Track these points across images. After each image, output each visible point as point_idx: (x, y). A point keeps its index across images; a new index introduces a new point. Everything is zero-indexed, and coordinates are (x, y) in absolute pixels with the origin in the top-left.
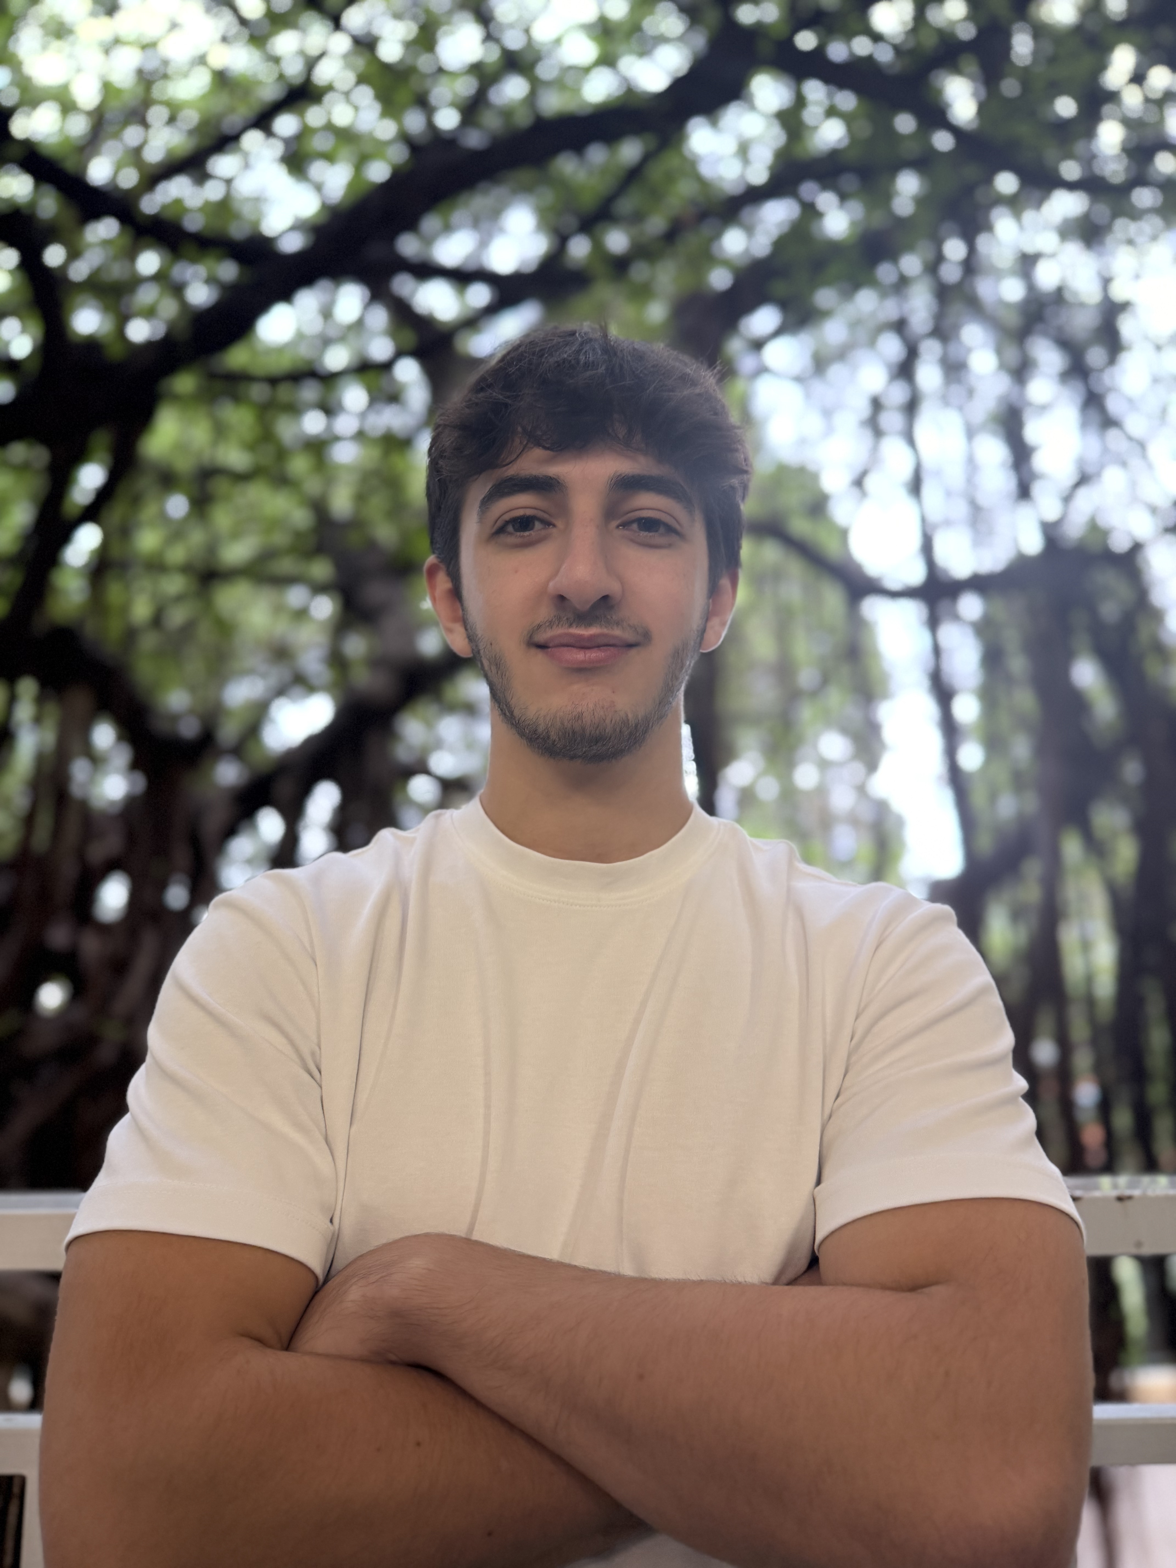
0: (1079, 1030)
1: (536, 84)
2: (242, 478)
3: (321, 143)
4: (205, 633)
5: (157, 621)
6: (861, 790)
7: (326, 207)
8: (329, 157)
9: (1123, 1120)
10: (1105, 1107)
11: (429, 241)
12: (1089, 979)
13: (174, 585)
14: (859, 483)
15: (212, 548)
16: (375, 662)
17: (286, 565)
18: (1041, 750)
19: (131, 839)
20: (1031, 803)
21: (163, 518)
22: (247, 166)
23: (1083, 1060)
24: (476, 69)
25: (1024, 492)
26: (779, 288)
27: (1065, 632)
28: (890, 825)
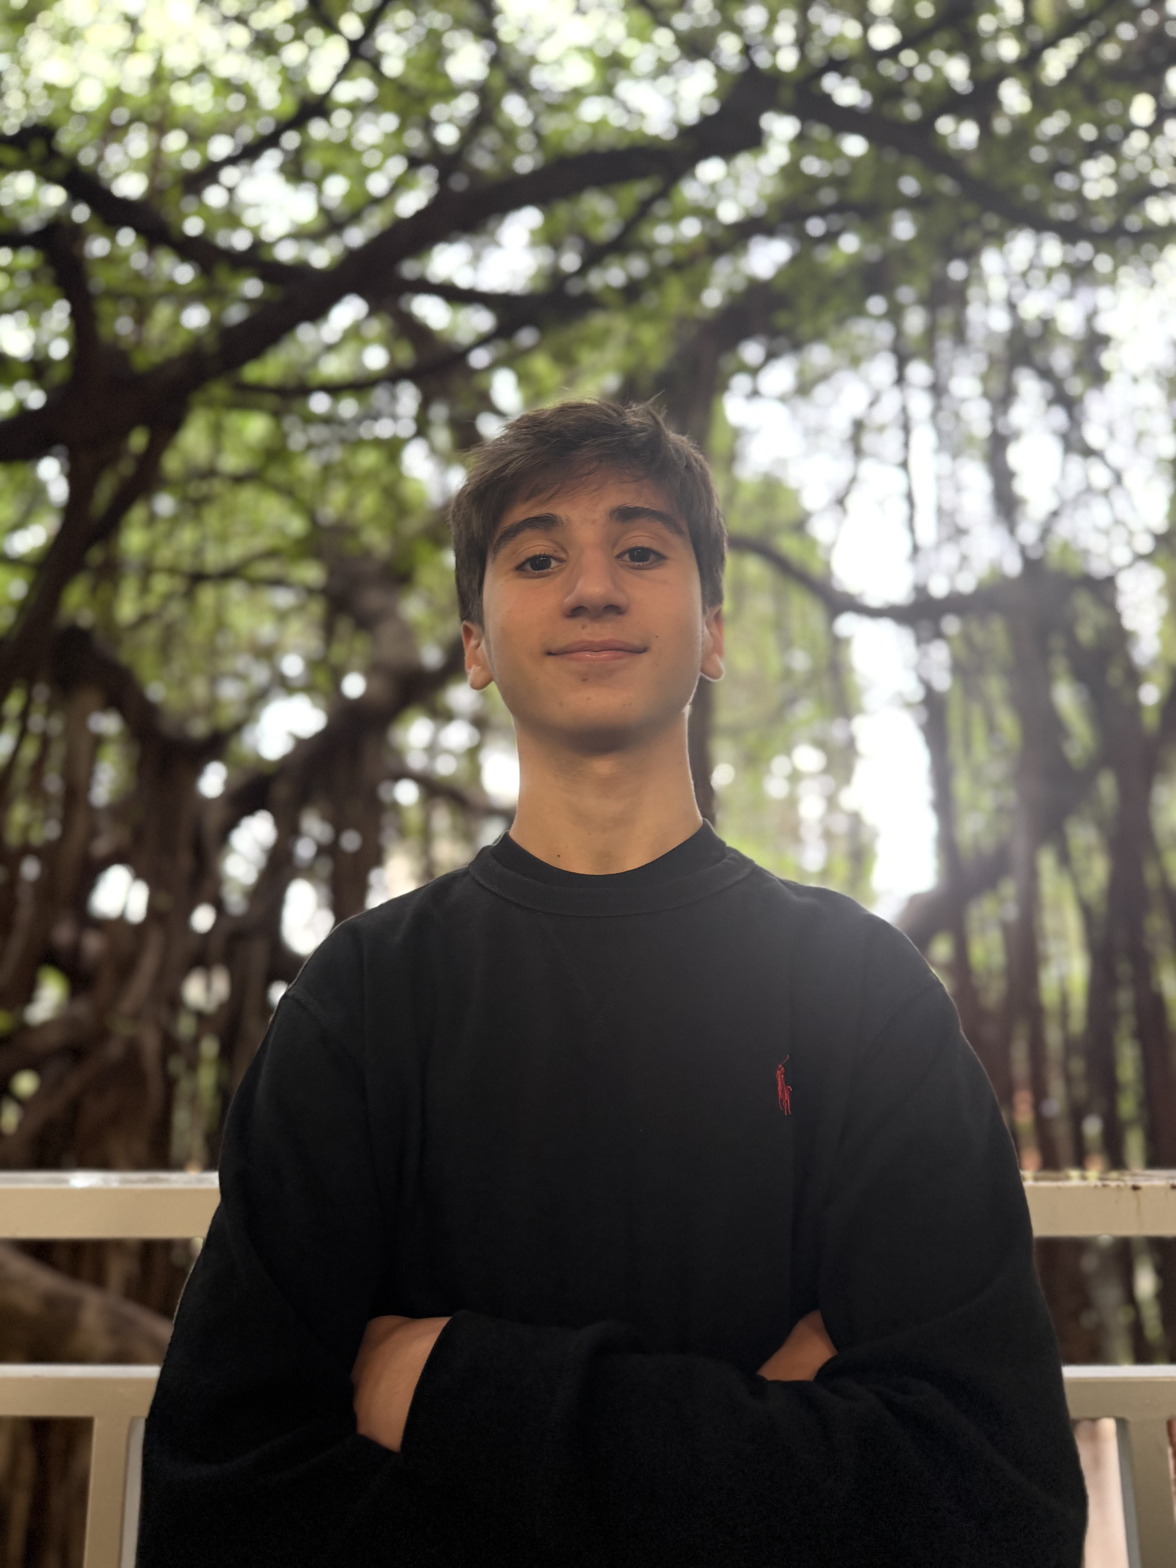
1: (539, 107)
2: (237, 481)
5: (144, 620)
6: (832, 802)
12: (1064, 992)
14: (840, 502)
15: (199, 551)
21: (152, 517)
25: (1007, 517)
27: (1045, 654)
28: (864, 837)
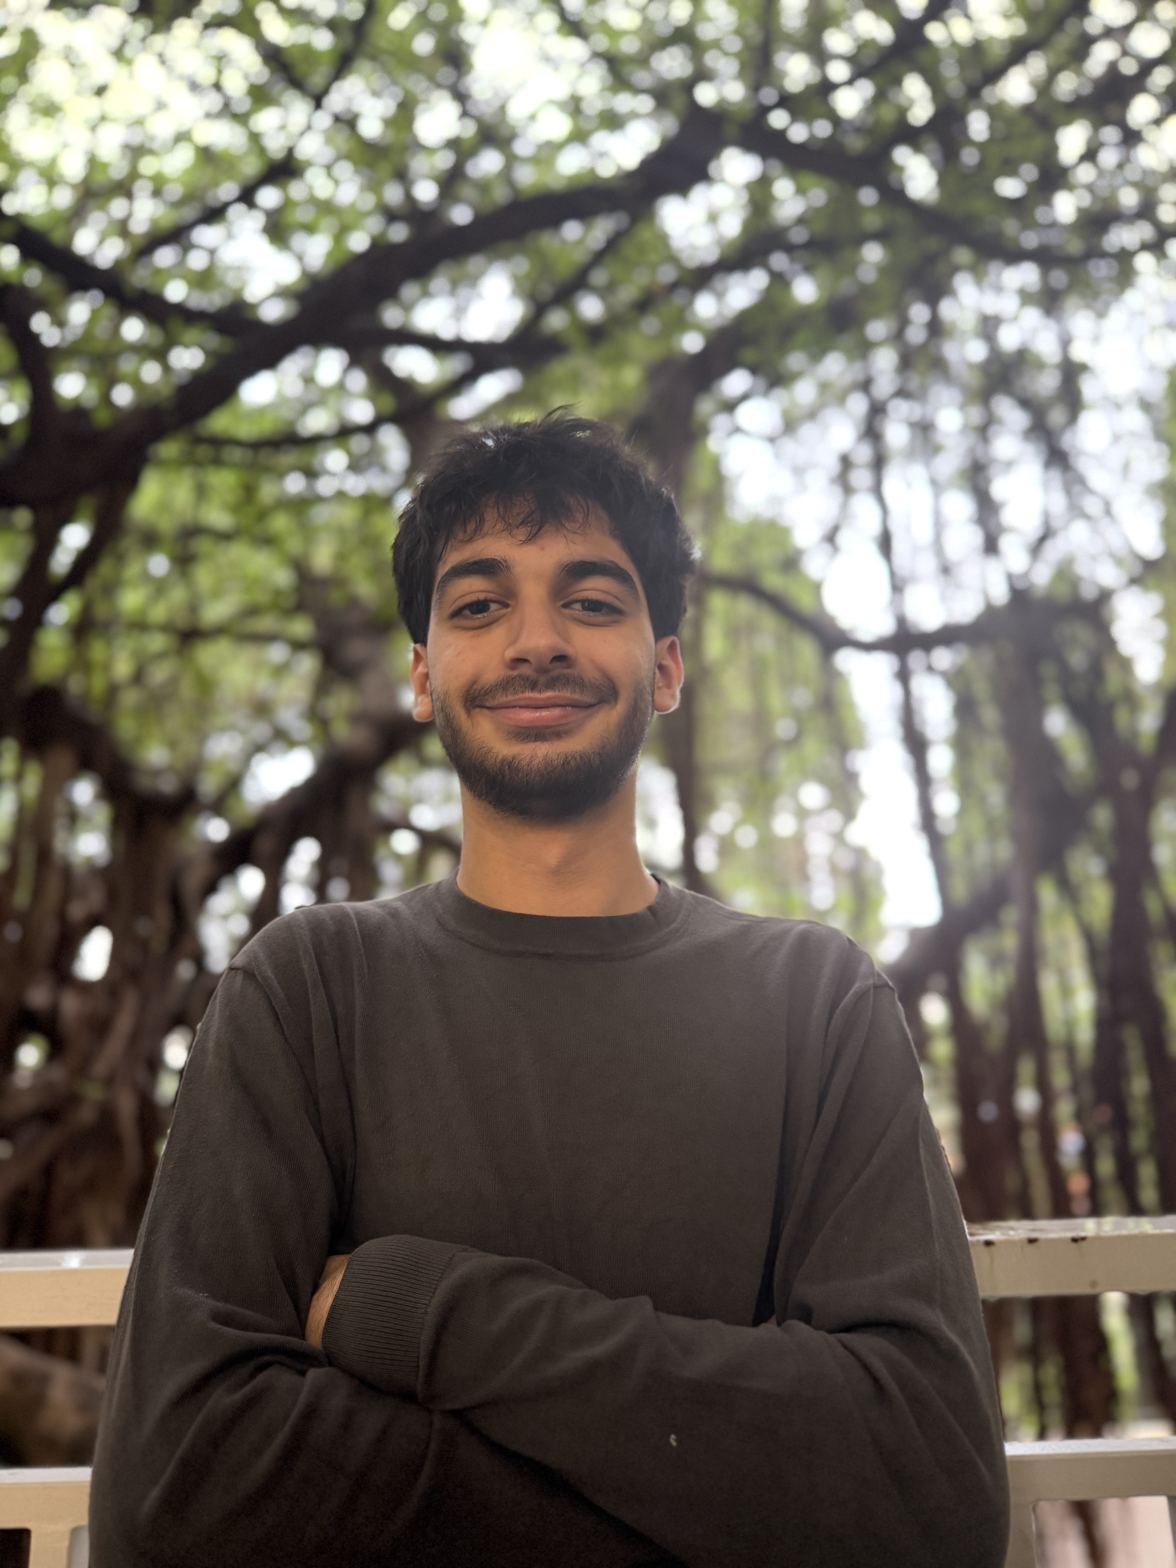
0: (1060, 1078)
1: (511, 159)
2: (225, 537)
3: (302, 215)
4: (187, 690)
5: (138, 677)
6: (839, 838)
7: (306, 274)
8: (310, 229)
9: (1106, 1166)
10: (1088, 1155)
11: (408, 308)
12: (1070, 1025)
13: (157, 642)
14: (831, 538)
15: (194, 608)
16: (357, 718)
17: (266, 623)
18: (1014, 797)
19: (112, 896)
20: (1005, 850)
21: (146, 577)
22: (230, 236)
23: (1064, 1109)
24: (453, 144)
25: (991, 547)
26: (749, 354)
27: (1036, 681)
28: (868, 872)
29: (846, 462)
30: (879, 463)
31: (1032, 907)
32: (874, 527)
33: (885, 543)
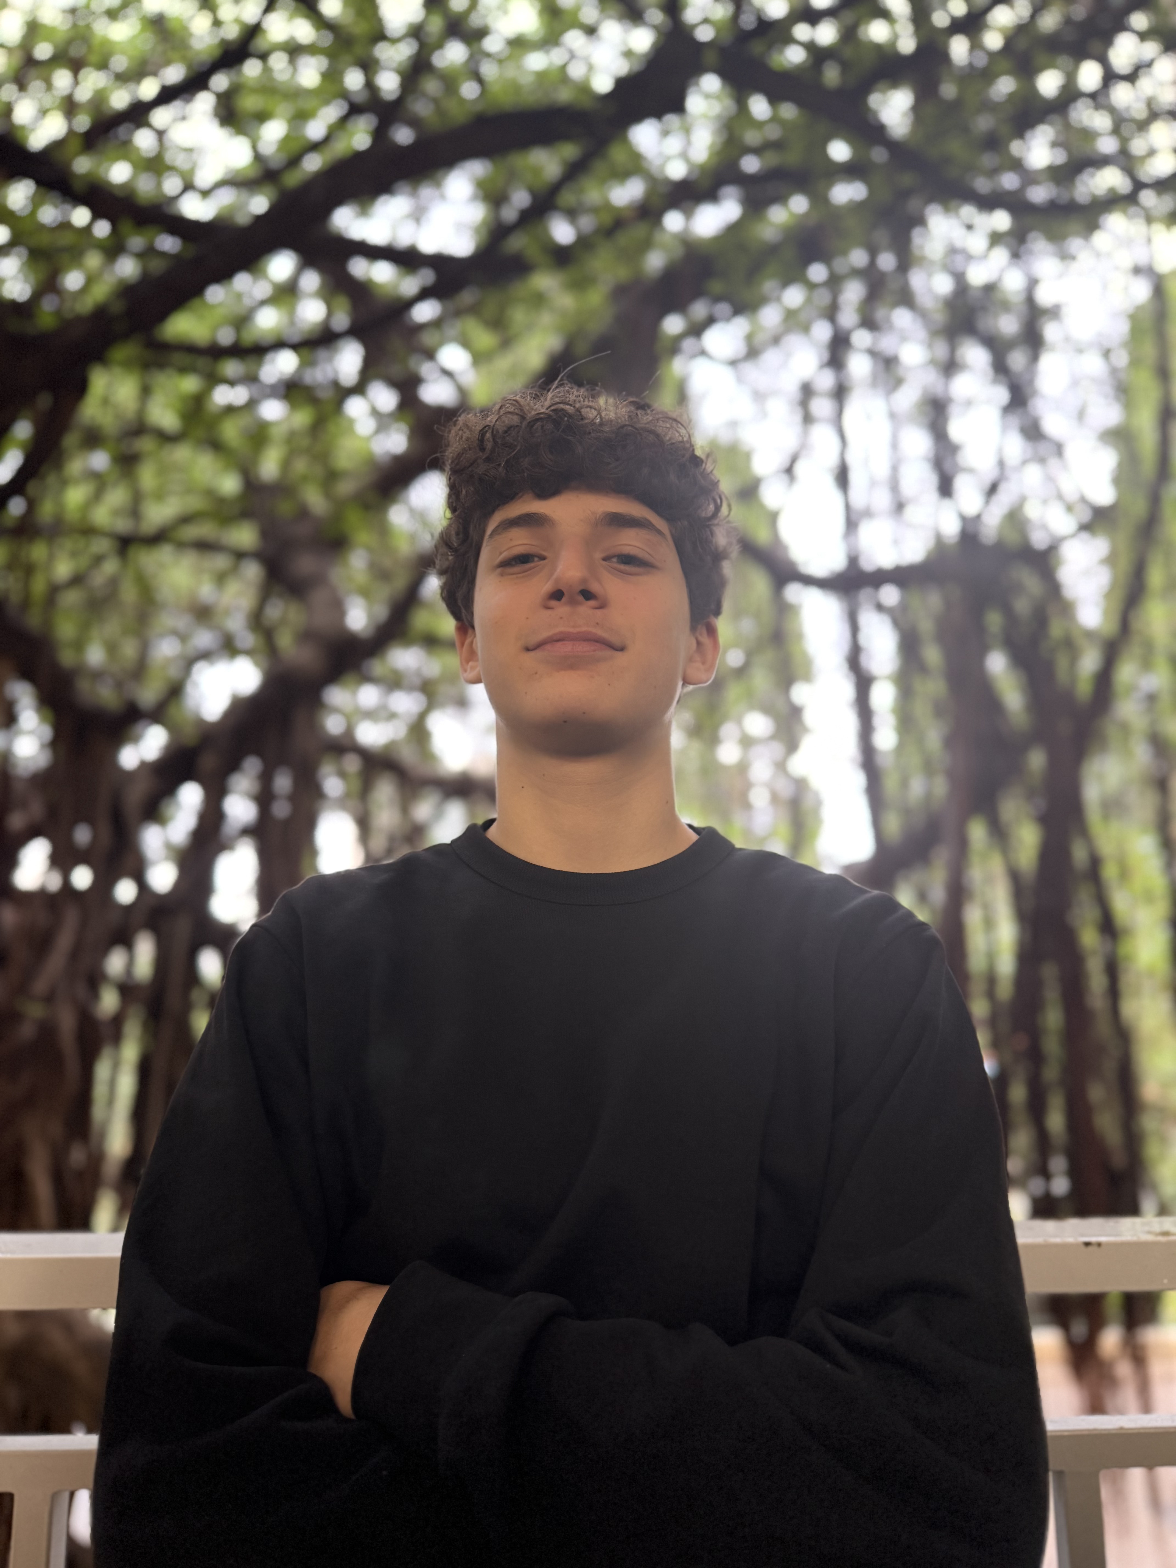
0: (979, 1008)
2: (170, 438)
5: (79, 579)
6: (781, 767)
8: (266, 116)
9: (1018, 1093)
10: (1002, 1082)
12: (991, 956)
13: (101, 546)
14: (789, 471)
15: (136, 511)
16: (304, 635)
17: (206, 530)
19: (52, 808)
20: (941, 787)
21: (88, 472)
25: (945, 488)
28: (808, 803)
29: (807, 391)
30: (840, 393)
31: (962, 845)
32: (833, 460)
33: (842, 477)
